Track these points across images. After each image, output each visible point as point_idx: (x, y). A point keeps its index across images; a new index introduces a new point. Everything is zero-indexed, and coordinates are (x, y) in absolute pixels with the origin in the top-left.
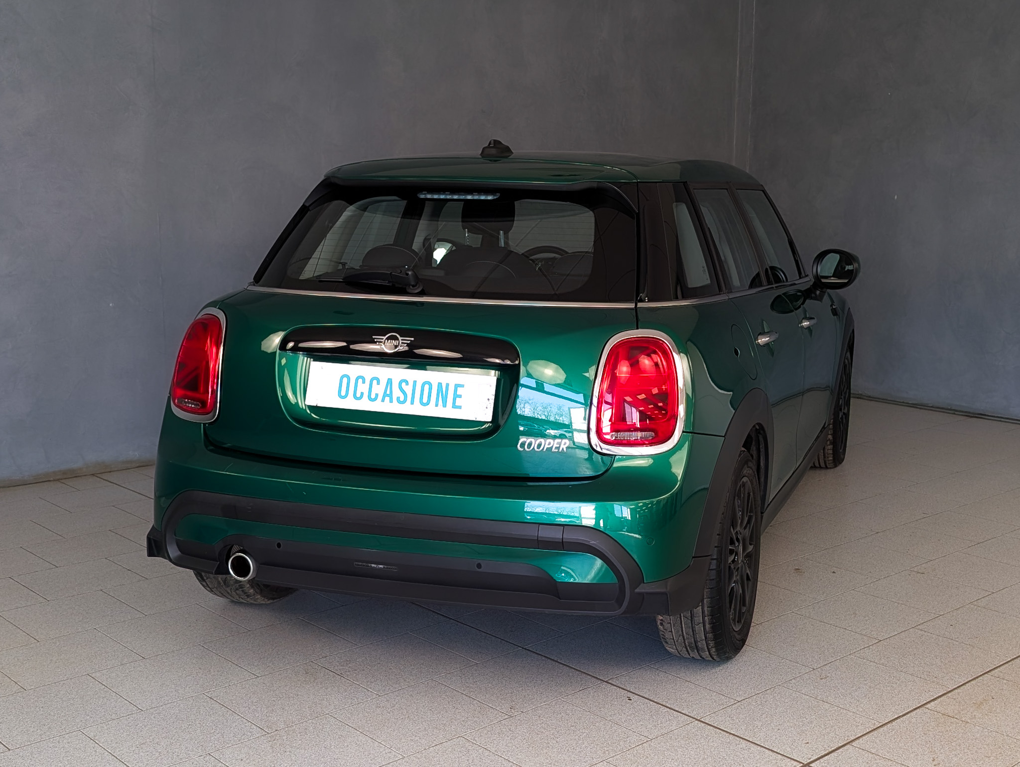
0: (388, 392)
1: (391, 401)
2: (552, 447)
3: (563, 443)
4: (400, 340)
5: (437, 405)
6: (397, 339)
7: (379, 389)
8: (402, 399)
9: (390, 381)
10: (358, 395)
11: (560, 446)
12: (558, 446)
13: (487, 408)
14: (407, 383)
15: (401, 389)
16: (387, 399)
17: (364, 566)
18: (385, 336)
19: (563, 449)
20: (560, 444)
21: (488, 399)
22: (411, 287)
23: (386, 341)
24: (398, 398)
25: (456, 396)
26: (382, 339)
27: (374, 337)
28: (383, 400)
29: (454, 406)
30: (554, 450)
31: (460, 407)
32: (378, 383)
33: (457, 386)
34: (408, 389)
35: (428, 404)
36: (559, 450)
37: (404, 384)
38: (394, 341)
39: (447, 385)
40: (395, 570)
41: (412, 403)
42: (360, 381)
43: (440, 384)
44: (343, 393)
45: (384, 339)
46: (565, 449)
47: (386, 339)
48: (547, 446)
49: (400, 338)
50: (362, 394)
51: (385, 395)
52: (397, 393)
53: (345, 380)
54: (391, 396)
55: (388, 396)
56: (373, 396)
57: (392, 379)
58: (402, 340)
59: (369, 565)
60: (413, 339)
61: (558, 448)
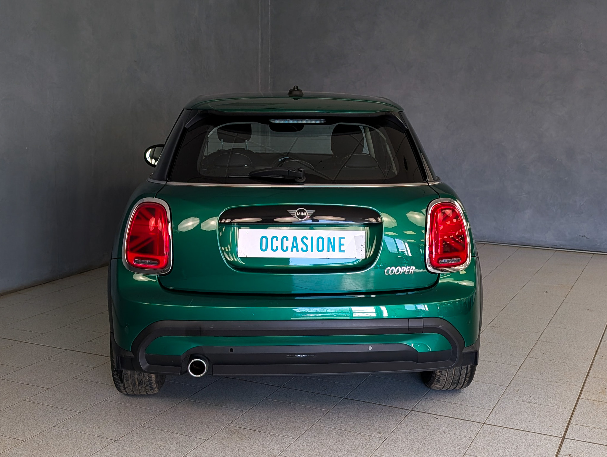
0: (295, 245)
1: (298, 250)
2: (405, 271)
3: (411, 268)
4: (307, 212)
5: (328, 251)
6: (305, 212)
7: (288, 244)
8: (305, 249)
9: (295, 238)
10: (275, 248)
11: (410, 271)
12: (409, 270)
13: (361, 250)
14: (307, 239)
15: (303, 242)
16: (295, 249)
17: (291, 356)
18: (296, 210)
19: (411, 272)
20: (409, 269)
21: (362, 245)
22: (298, 178)
23: (298, 213)
24: (302, 249)
25: (340, 245)
26: (295, 212)
27: (288, 211)
28: (292, 251)
29: (340, 251)
30: (406, 273)
31: (344, 251)
32: (287, 240)
33: (340, 239)
34: (308, 242)
35: (322, 250)
36: (409, 273)
37: (305, 240)
38: (303, 213)
39: (334, 238)
40: (314, 357)
41: (312, 251)
42: (275, 239)
43: (329, 238)
44: (264, 248)
45: (296, 212)
46: (413, 273)
47: (297, 212)
48: (402, 271)
49: (307, 211)
50: (277, 247)
51: (293, 247)
52: (300, 245)
53: (264, 239)
54: (297, 247)
55: (295, 247)
56: (285, 248)
57: (296, 237)
58: (308, 212)
59: (296, 356)
60: (314, 211)
61: (409, 272)
